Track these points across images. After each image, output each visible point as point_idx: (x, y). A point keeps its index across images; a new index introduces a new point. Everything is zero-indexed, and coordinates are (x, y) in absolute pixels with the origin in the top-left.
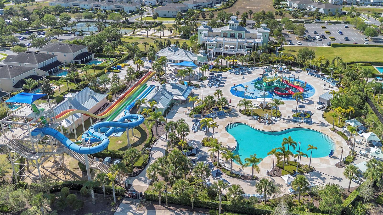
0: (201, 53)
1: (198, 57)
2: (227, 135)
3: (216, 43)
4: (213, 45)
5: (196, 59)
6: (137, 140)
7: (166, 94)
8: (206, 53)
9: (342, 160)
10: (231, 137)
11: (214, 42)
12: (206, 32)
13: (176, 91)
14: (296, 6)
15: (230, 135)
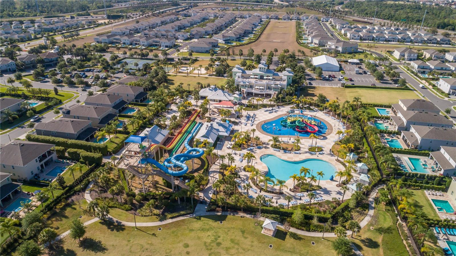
0: (237, 94)
1: (235, 97)
2: (262, 164)
3: (248, 84)
4: (245, 86)
5: (232, 98)
6: (199, 166)
7: (214, 131)
8: (241, 94)
9: (341, 182)
10: (264, 165)
11: (247, 83)
12: (240, 74)
13: (221, 129)
14: (317, 42)
15: (263, 163)
